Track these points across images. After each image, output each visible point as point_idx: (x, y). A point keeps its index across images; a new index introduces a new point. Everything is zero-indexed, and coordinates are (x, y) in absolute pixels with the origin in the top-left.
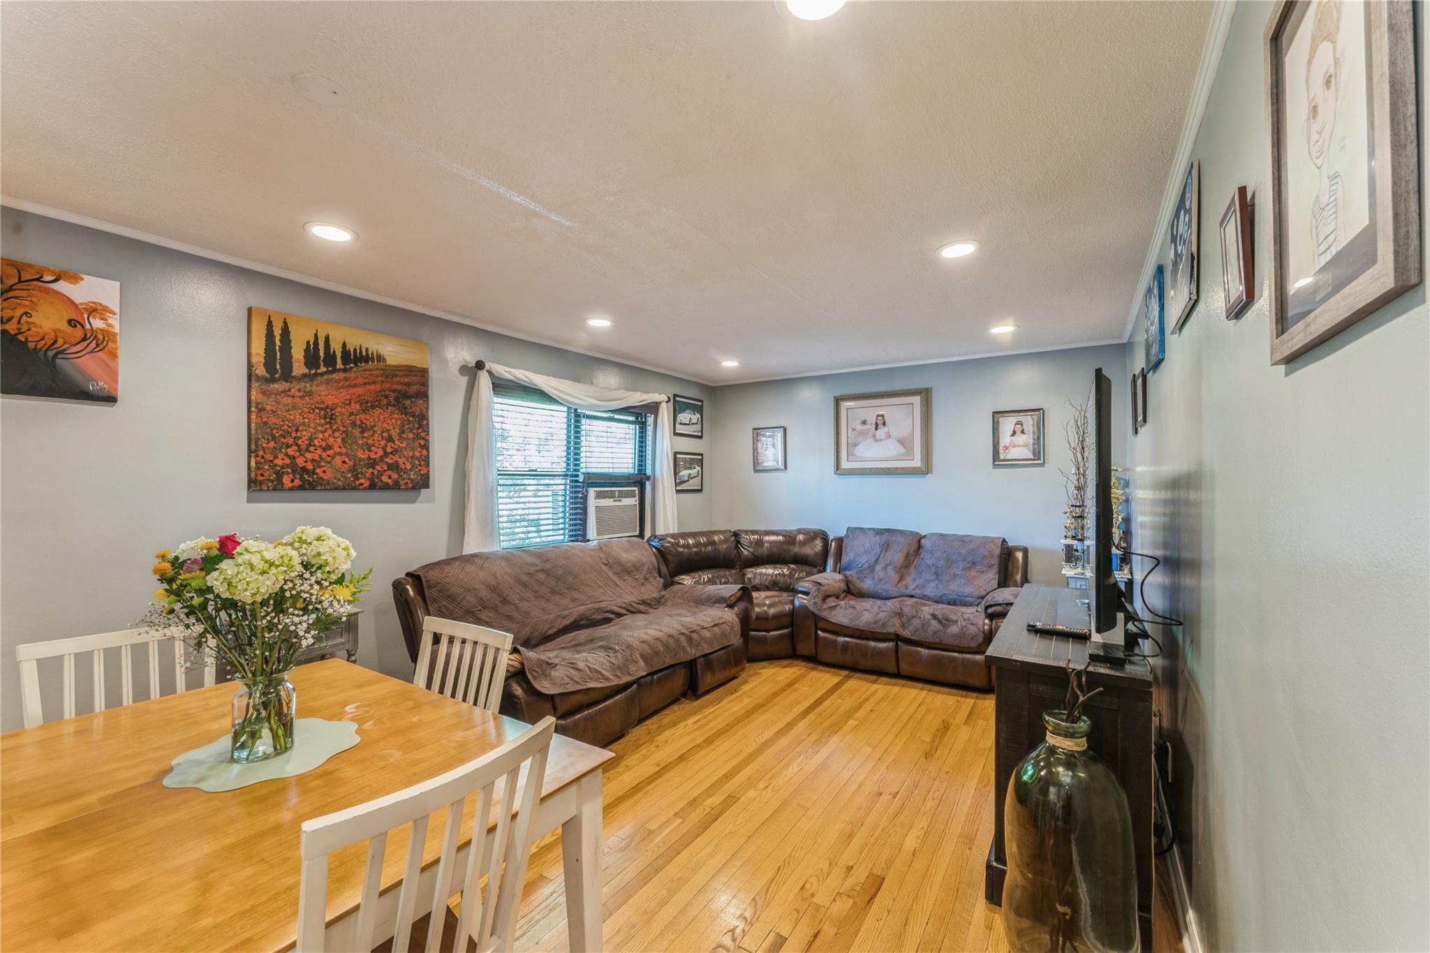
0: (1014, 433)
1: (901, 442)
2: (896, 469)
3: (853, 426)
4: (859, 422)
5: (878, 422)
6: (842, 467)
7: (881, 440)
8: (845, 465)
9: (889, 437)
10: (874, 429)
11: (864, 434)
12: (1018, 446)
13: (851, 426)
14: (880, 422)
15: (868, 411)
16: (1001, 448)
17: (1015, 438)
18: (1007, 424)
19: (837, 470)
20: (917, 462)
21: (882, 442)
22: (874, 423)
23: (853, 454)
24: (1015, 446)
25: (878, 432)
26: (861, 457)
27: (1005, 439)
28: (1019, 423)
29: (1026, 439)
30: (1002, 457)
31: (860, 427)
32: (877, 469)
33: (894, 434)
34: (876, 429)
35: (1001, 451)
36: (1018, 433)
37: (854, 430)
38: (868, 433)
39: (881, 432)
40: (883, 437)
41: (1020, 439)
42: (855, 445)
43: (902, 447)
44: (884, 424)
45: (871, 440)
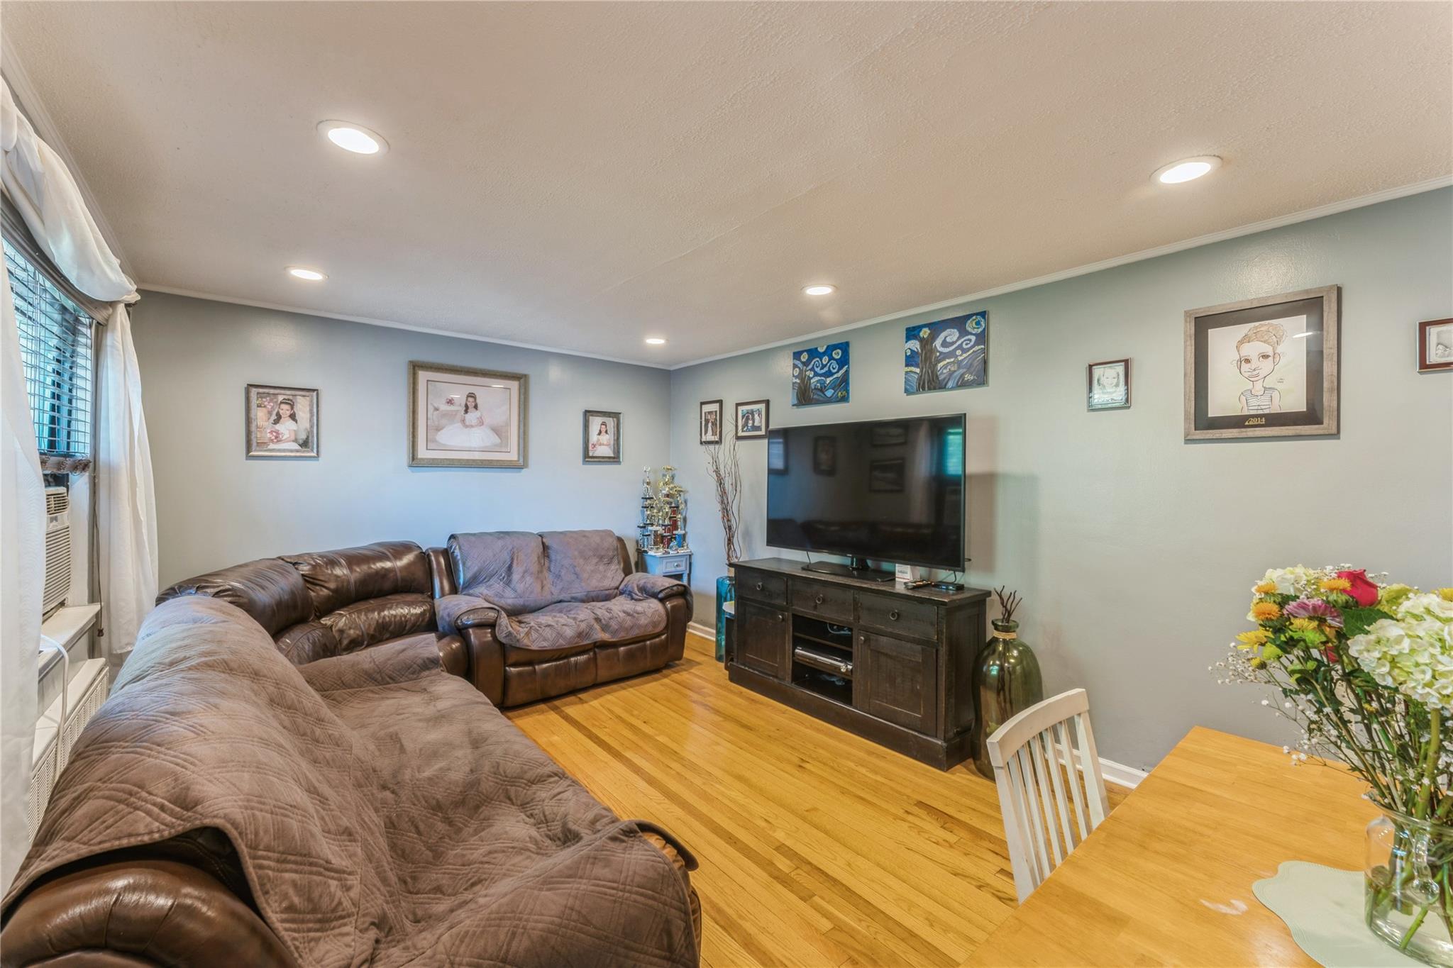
0: (600, 433)
1: (496, 431)
2: (491, 461)
3: (436, 405)
4: (444, 401)
5: (469, 404)
6: (419, 457)
7: (472, 426)
8: (422, 453)
9: (481, 423)
10: (463, 412)
11: (450, 416)
12: (603, 445)
13: (432, 404)
14: (471, 404)
15: (457, 390)
16: (590, 445)
17: (600, 437)
18: (596, 423)
19: (413, 459)
20: (513, 456)
21: (473, 429)
22: (463, 404)
23: (435, 441)
24: (600, 445)
25: (467, 416)
26: (444, 445)
27: (594, 438)
28: (604, 424)
29: (607, 439)
30: (591, 454)
31: (444, 407)
32: (468, 460)
33: (487, 421)
34: (466, 411)
35: (590, 448)
36: (603, 433)
37: (436, 409)
38: (456, 415)
39: (472, 416)
40: (474, 422)
41: (605, 438)
42: (438, 429)
43: (497, 437)
44: (476, 407)
45: (459, 425)
